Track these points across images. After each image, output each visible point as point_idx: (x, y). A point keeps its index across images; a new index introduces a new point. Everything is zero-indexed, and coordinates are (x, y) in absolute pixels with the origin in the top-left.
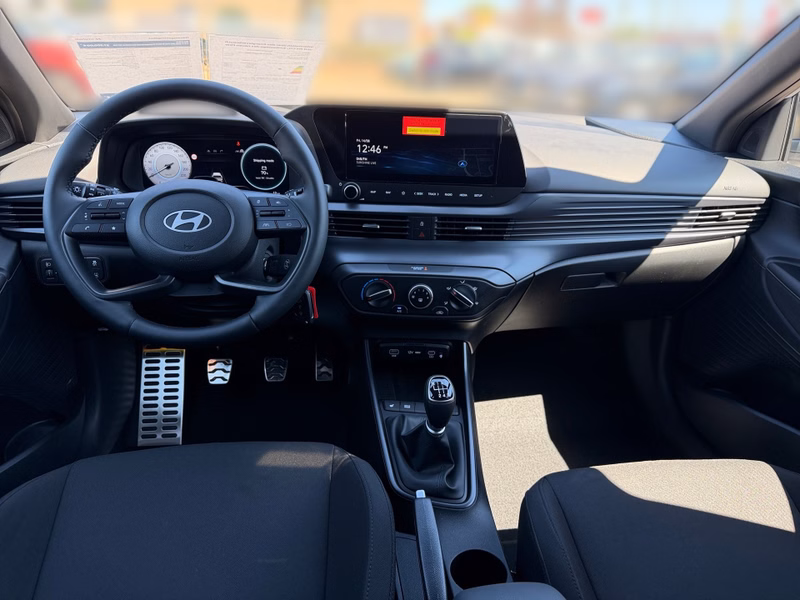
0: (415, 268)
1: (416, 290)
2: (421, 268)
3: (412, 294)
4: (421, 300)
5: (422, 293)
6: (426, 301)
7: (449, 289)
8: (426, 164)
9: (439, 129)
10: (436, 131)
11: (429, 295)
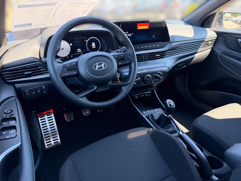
0: (145, 70)
1: (147, 77)
2: (146, 70)
3: (146, 78)
4: (148, 80)
5: (148, 77)
6: (150, 80)
7: (155, 75)
8: (144, 38)
9: (147, 27)
10: (146, 27)
11: (150, 78)
